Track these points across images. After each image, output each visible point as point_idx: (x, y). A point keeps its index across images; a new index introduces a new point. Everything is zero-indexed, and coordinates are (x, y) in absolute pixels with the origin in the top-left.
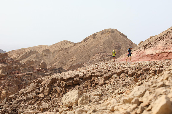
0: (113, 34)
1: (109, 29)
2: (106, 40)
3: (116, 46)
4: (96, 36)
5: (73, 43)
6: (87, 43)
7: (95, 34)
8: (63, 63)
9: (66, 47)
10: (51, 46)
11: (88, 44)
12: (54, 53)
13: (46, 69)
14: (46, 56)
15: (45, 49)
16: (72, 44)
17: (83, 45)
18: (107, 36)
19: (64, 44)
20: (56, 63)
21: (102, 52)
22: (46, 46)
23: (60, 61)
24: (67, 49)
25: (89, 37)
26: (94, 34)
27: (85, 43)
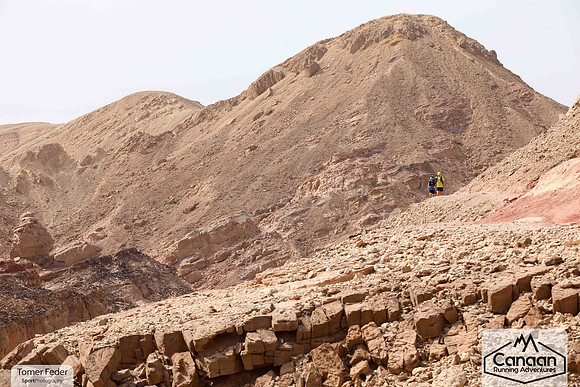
0: (418, 44)
1: (394, 18)
2: (382, 81)
3: (442, 115)
4: (323, 62)
5: (196, 104)
6: (272, 100)
7: (318, 51)
8: (144, 223)
9: (155, 128)
10: (72, 127)
11: (283, 107)
12: (89, 169)
13: (48, 262)
14: (46, 182)
15: (37, 145)
16: (187, 112)
17: (254, 114)
18: (387, 59)
19: (144, 112)
20: (105, 223)
21: (361, 153)
22: (40, 128)
23: (126, 208)
24: (159, 139)
25: (286, 65)
26: (310, 49)
27: (265, 102)
